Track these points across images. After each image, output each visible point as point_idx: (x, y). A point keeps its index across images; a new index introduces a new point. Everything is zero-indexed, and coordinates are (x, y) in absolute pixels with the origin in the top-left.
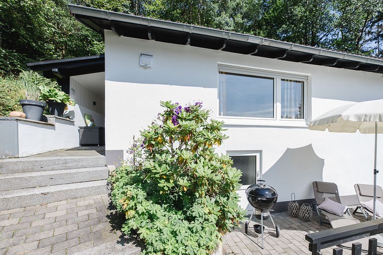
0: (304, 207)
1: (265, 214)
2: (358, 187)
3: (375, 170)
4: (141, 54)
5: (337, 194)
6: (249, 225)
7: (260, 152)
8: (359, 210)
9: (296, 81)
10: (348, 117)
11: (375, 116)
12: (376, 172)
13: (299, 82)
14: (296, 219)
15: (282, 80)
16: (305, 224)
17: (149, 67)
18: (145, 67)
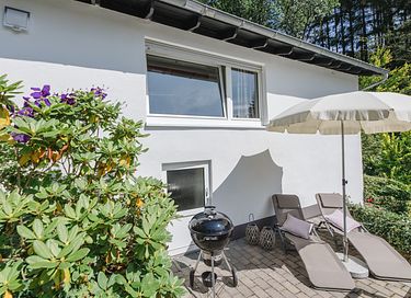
0: (265, 232)
1: (217, 258)
2: (319, 196)
3: (344, 180)
4: (6, 8)
5: (300, 209)
6: (196, 274)
7: (209, 162)
8: (322, 225)
9: (249, 72)
10: (319, 114)
11: (351, 113)
12: (344, 182)
13: (252, 73)
14: (256, 248)
15: (233, 69)
16: (268, 255)
17: (23, 31)
18: (15, 30)
